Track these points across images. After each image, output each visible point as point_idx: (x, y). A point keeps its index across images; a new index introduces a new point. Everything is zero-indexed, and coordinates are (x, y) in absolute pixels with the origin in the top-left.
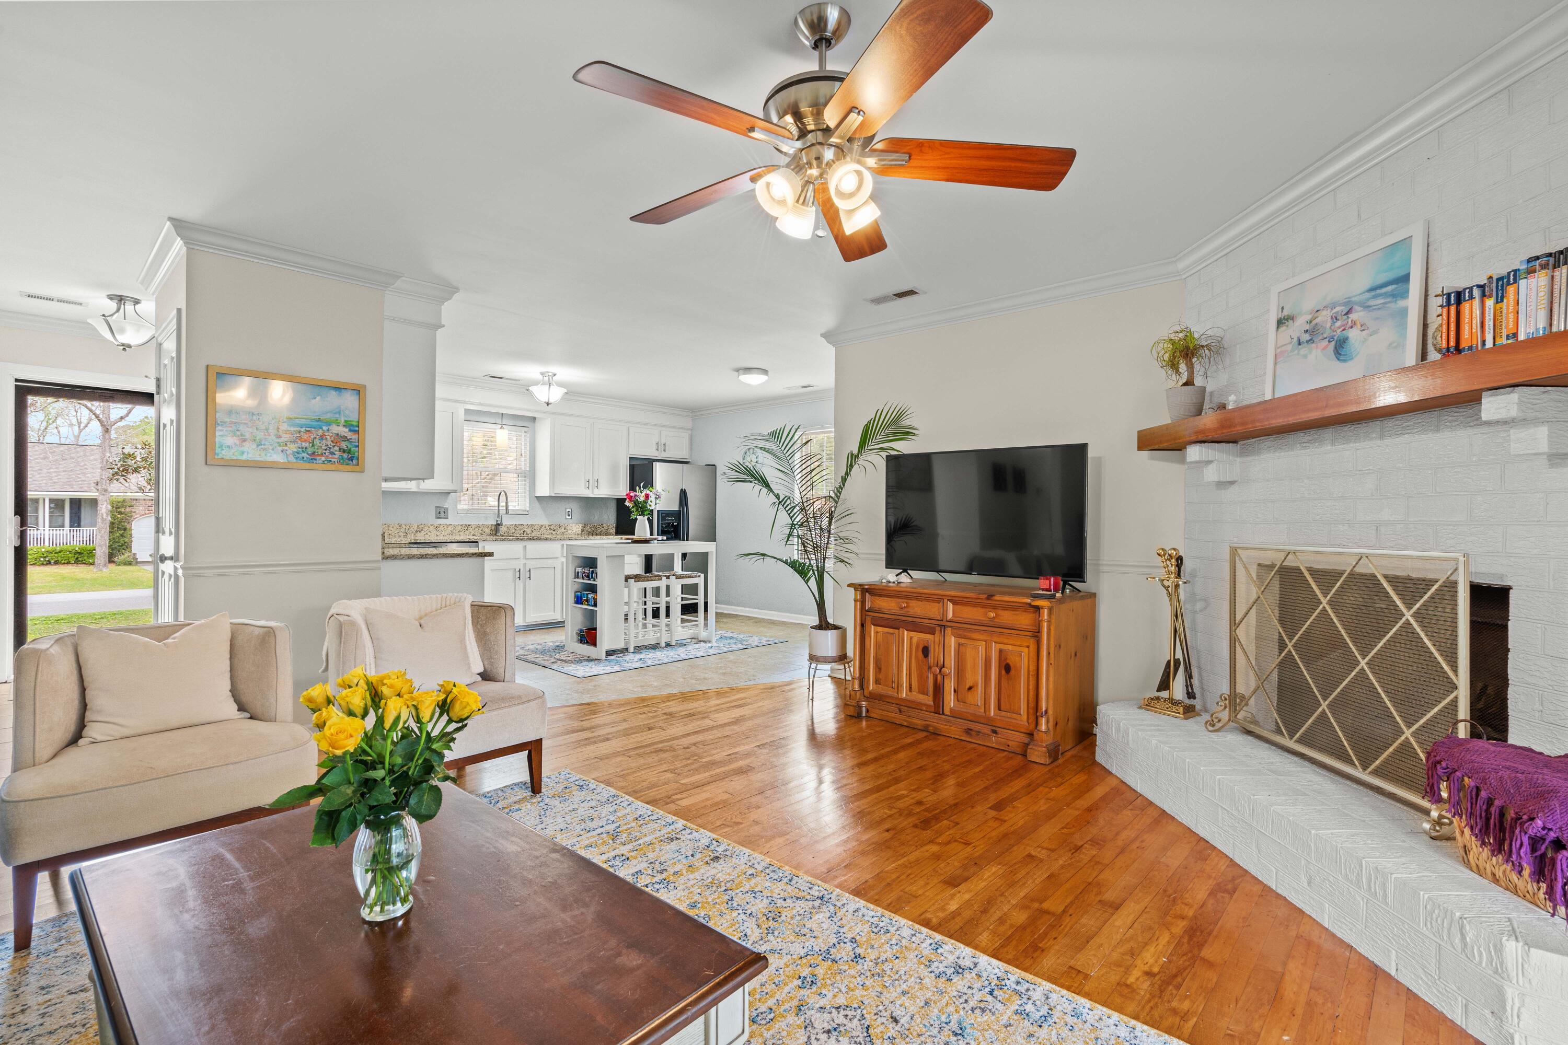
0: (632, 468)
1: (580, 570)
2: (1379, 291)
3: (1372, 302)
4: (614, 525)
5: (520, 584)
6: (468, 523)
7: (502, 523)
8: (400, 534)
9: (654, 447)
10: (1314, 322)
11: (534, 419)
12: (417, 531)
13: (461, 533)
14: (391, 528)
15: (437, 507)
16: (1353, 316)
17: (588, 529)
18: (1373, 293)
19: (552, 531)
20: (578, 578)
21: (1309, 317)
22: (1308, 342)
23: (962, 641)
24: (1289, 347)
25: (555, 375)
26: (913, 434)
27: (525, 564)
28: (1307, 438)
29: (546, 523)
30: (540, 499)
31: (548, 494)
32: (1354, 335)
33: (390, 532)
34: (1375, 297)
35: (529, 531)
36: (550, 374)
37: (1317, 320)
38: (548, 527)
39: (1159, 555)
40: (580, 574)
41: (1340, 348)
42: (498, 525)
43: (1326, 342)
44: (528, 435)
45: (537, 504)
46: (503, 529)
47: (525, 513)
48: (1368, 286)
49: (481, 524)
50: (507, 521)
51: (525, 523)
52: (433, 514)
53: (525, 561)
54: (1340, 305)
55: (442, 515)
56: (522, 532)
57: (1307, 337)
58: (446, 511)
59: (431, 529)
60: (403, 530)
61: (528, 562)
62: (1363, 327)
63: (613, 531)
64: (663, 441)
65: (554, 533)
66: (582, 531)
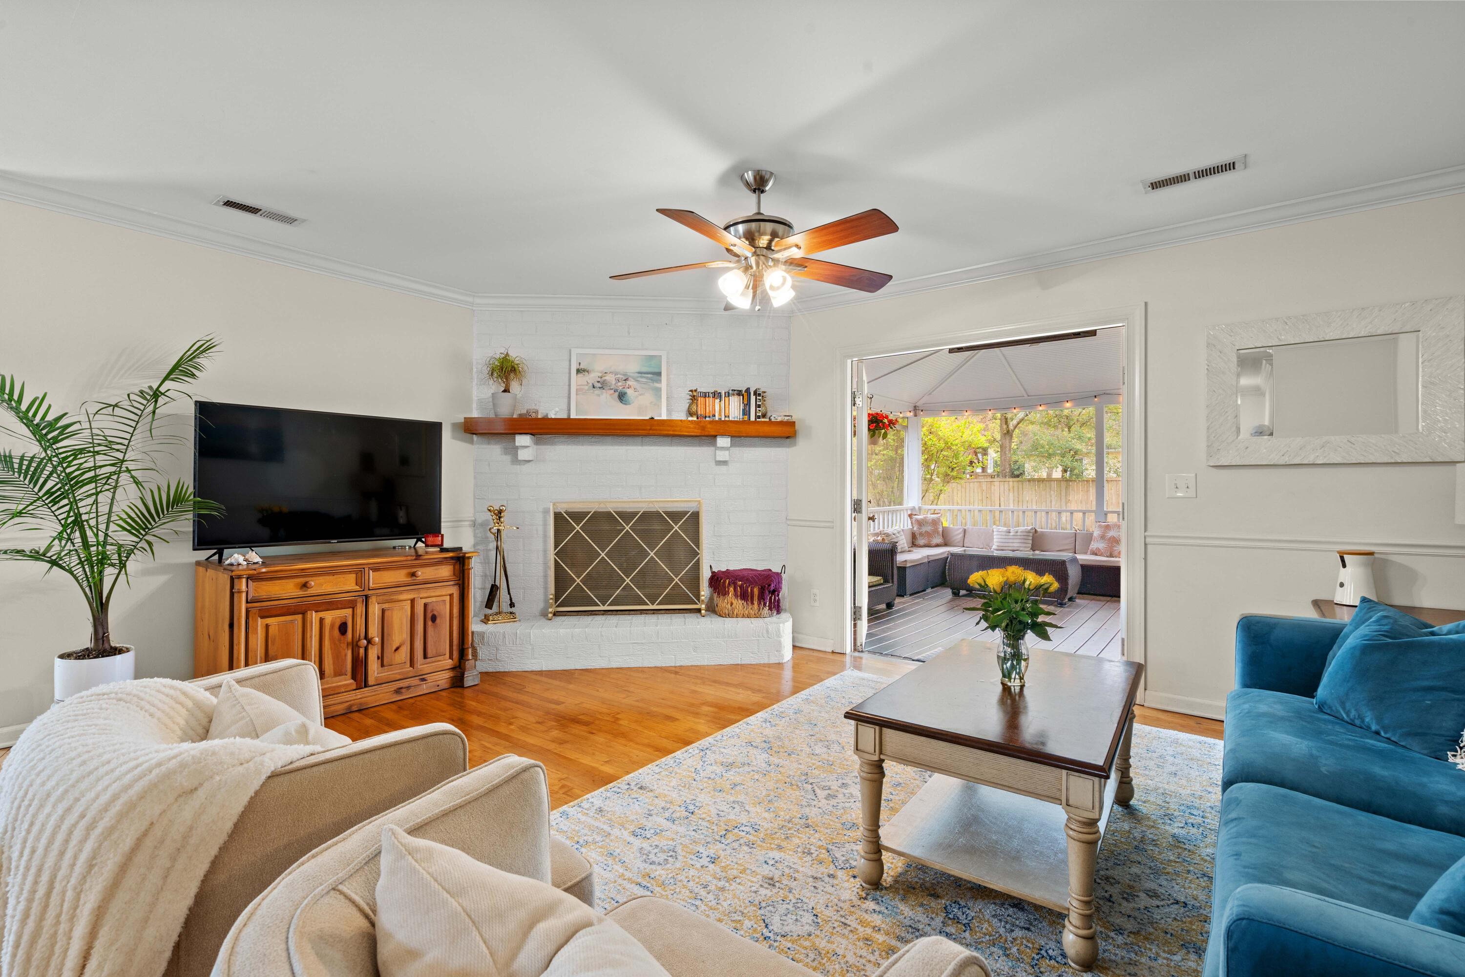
2: (643, 375)
3: (639, 379)
10: (604, 378)
16: (628, 382)
18: (640, 375)
21: (600, 375)
22: (600, 388)
23: (385, 606)
24: (586, 387)
26: (193, 376)
28: (593, 440)
32: (630, 392)
34: (641, 377)
37: (605, 378)
39: (489, 510)
41: (622, 397)
43: (612, 391)
48: (638, 371)
54: (621, 374)
57: (599, 385)
62: (635, 390)
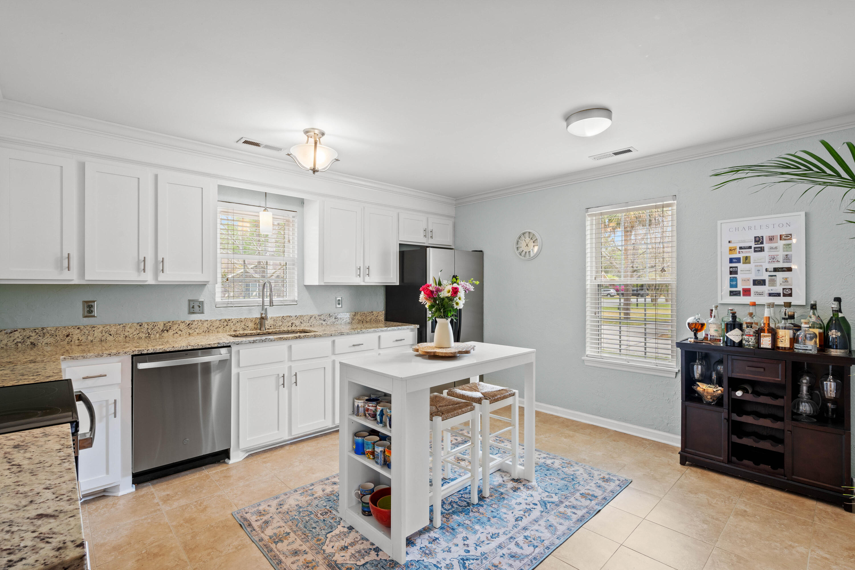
0: (402, 255)
1: (360, 403)
4: (384, 312)
5: (285, 392)
6: (227, 318)
7: (266, 316)
8: (141, 335)
9: (422, 234)
11: (302, 202)
12: (163, 331)
13: (220, 330)
14: (127, 329)
15: (190, 301)
17: (358, 317)
19: (322, 322)
20: (358, 415)
25: (323, 134)
27: (290, 368)
29: (315, 312)
30: (308, 287)
31: (317, 283)
33: (127, 334)
35: (297, 322)
36: (316, 132)
38: (318, 318)
40: (361, 410)
42: (262, 318)
44: (296, 220)
45: (306, 294)
46: (268, 323)
47: (294, 303)
49: (243, 317)
50: (272, 313)
51: (293, 314)
52: (186, 309)
53: (290, 364)
55: (197, 309)
56: (290, 324)
58: (201, 305)
59: (182, 326)
60: (144, 330)
61: (293, 365)
63: (382, 317)
64: (430, 228)
65: (324, 323)
66: (353, 319)
